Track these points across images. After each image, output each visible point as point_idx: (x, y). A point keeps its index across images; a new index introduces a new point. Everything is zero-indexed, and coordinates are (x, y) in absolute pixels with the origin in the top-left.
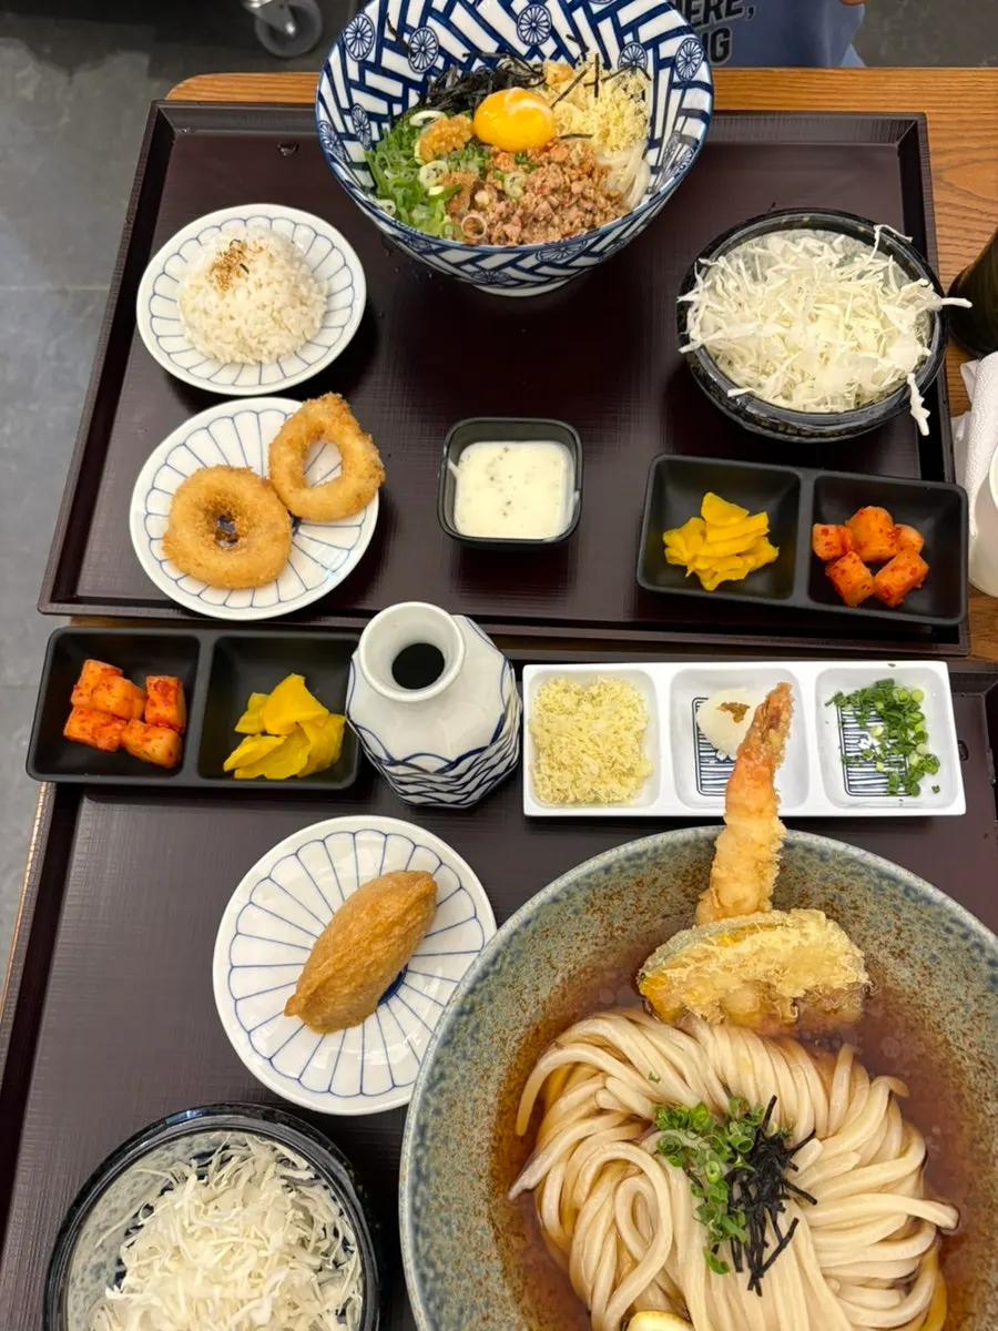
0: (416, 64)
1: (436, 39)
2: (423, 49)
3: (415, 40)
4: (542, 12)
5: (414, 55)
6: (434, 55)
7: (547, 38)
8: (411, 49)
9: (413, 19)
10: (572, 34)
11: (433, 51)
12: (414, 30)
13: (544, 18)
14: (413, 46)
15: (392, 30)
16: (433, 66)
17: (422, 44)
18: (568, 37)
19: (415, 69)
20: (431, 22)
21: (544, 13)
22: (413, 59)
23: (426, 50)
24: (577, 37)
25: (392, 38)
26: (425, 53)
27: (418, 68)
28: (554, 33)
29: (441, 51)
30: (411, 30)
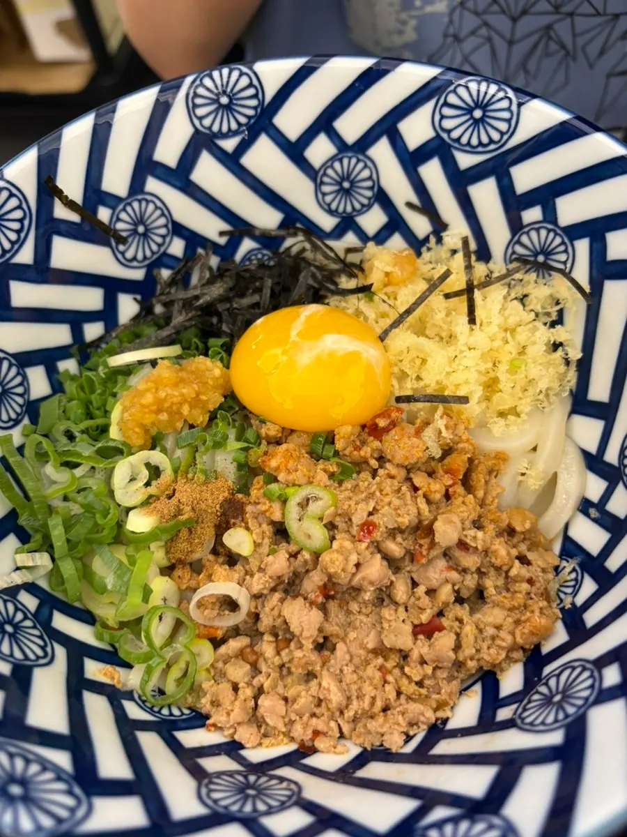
0: (129, 255)
1: (165, 211)
2: (141, 229)
3: (123, 216)
4: (361, 165)
5: (122, 240)
6: (164, 237)
7: (369, 207)
8: (116, 231)
9: (116, 179)
10: (415, 200)
11: (163, 231)
12: (119, 199)
13: (366, 173)
14: (120, 226)
15: (70, 204)
16: (165, 254)
17: (140, 220)
18: (410, 205)
19: (127, 263)
20: (153, 185)
21: (366, 166)
22: (121, 248)
23: (147, 230)
24: (427, 206)
25: (75, 218)
26: (145, 235)
27: (134, 259)
28: (382, 198)
29: (178, 229)
30: (112, 201)
